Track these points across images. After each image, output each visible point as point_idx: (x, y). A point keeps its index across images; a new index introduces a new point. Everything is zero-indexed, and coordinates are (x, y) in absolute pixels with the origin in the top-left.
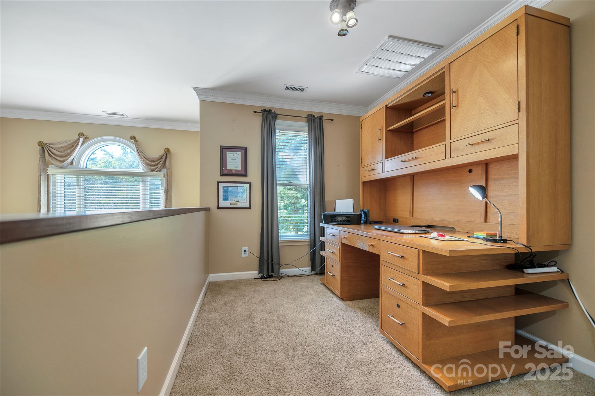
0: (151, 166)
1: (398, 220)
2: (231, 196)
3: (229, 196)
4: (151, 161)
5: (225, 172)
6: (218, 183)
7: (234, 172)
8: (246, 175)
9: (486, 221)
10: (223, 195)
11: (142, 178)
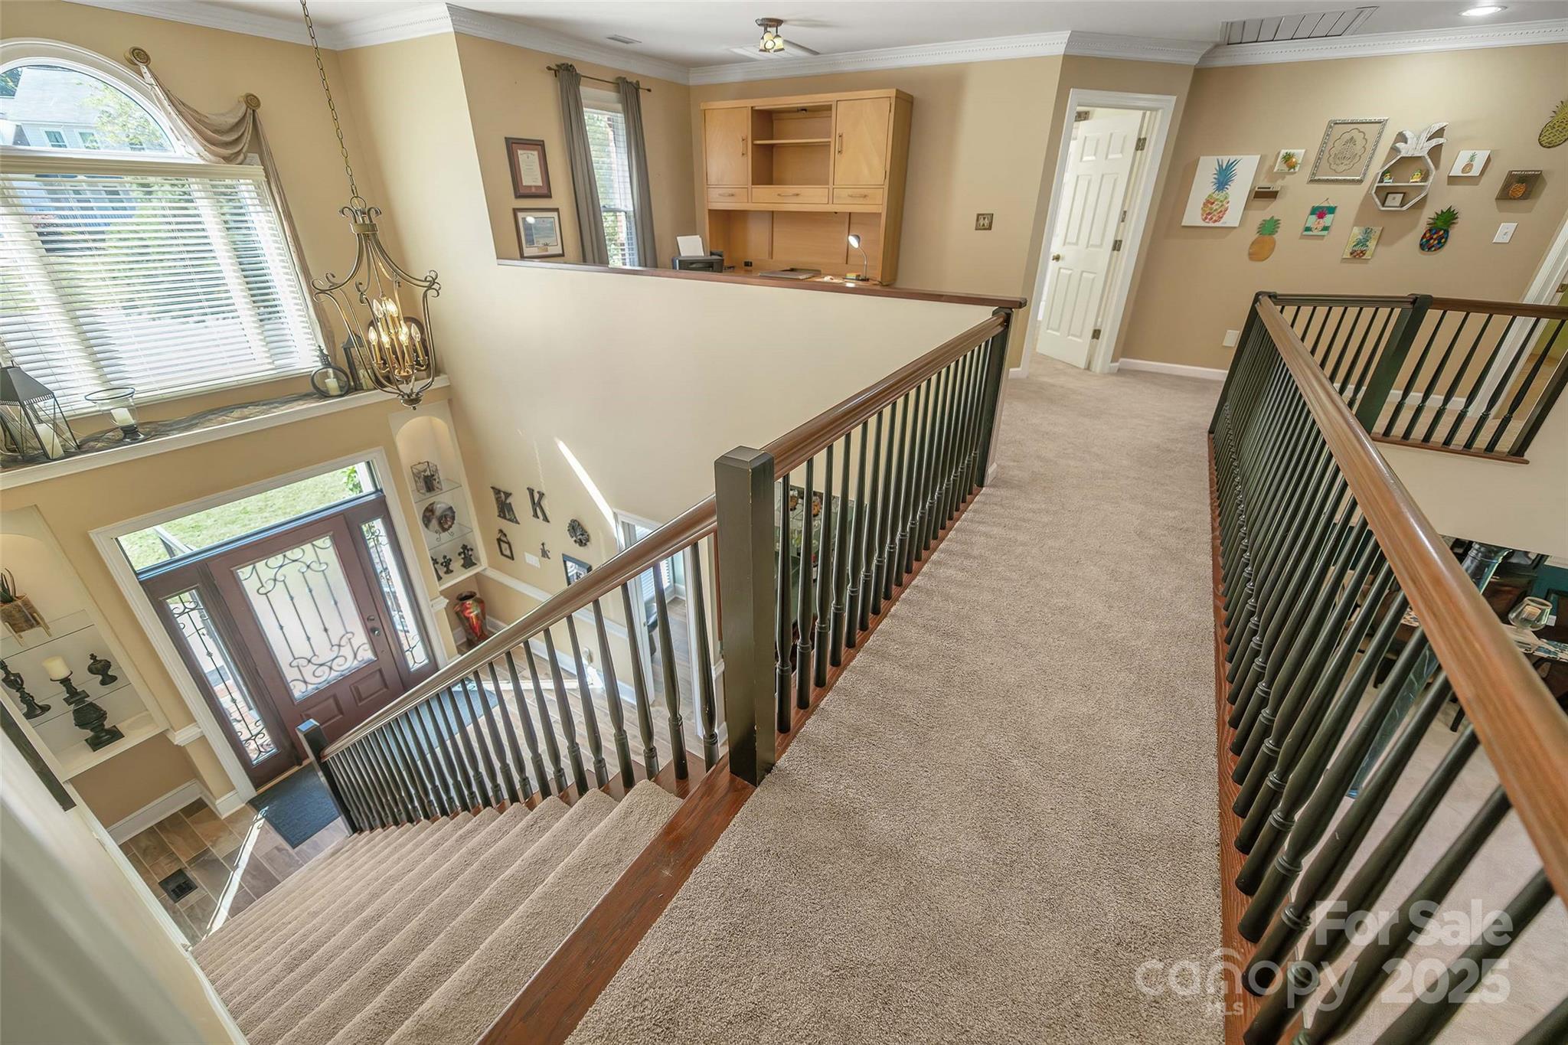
0: (213, 144)
1: (751, 263)
2: (537, 236)
3: (534, 236)
4: (215, 131)
5: (522, 191)
6: (515, 211)
7: (533, 190)
8: (549, 196)
9: (847, 263)
10: (526, 235)
11: (198, 180)
